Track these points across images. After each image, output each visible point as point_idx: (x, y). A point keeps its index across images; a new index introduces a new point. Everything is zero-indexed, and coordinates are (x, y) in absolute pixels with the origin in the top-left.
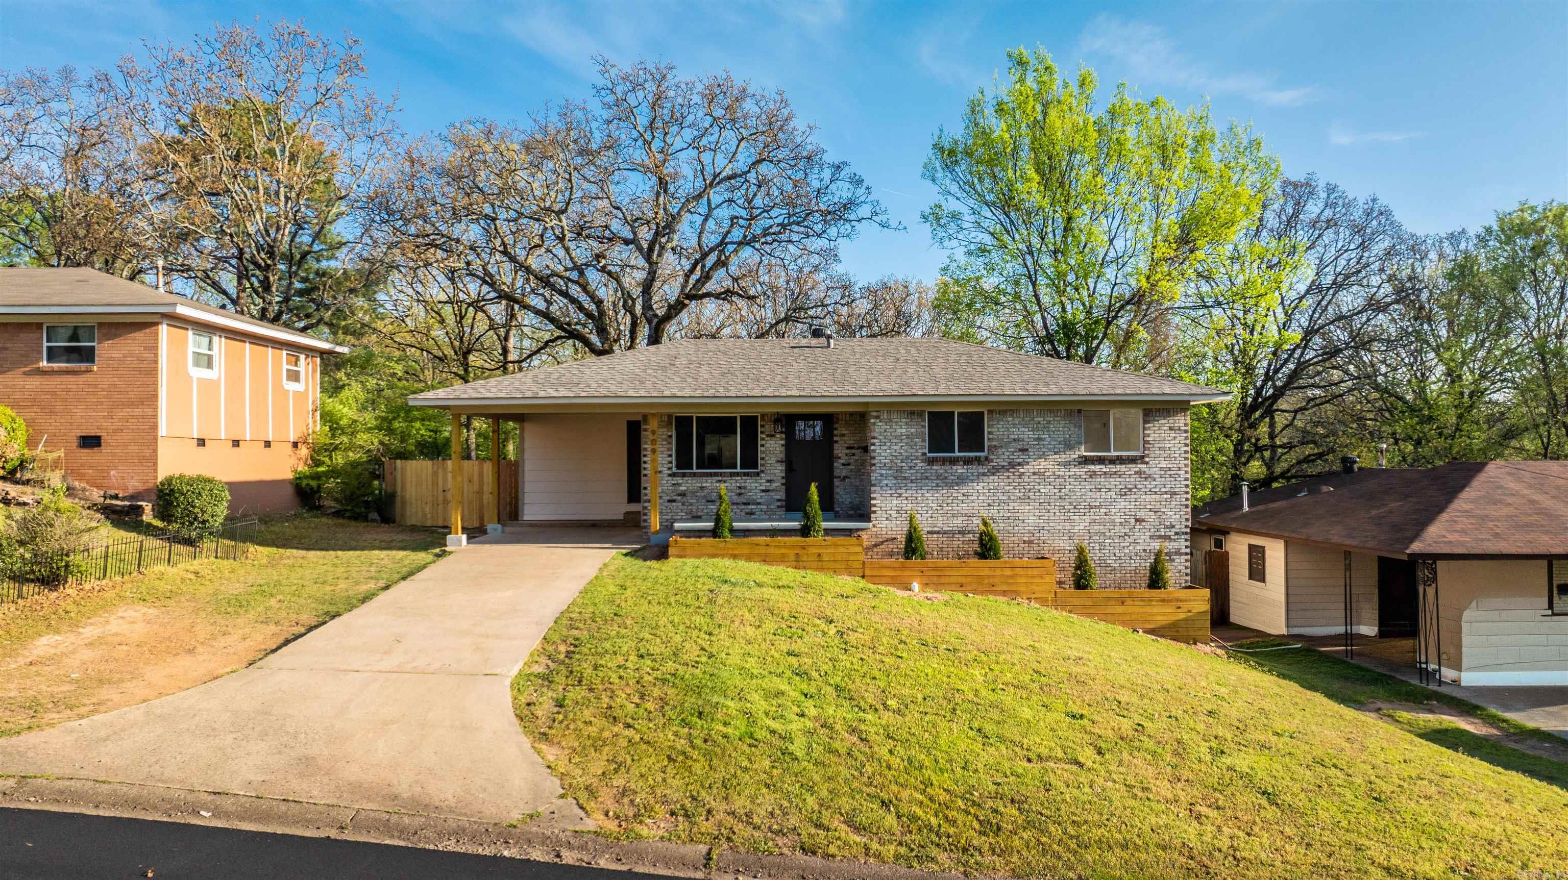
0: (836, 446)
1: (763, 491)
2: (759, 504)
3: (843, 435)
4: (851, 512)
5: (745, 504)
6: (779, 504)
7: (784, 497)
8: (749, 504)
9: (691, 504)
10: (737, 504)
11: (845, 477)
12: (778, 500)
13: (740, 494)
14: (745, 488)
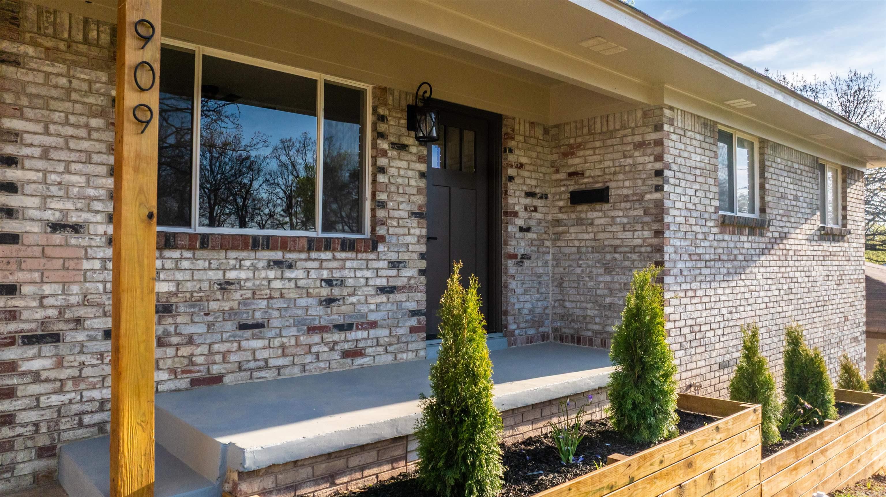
0: (511, 187)
1: (383, 290)
2: (374, 325)
3: (520, 166)
4: (531, 332)
5: (340, 328)
6: (413, 322)
7: (423, 307)
8: (349, 327)
9: (190, 341)
10: (322, 329)
11: (525, 257)
12: (414, 313)
13: (330, 301)
14: (342, 282)
